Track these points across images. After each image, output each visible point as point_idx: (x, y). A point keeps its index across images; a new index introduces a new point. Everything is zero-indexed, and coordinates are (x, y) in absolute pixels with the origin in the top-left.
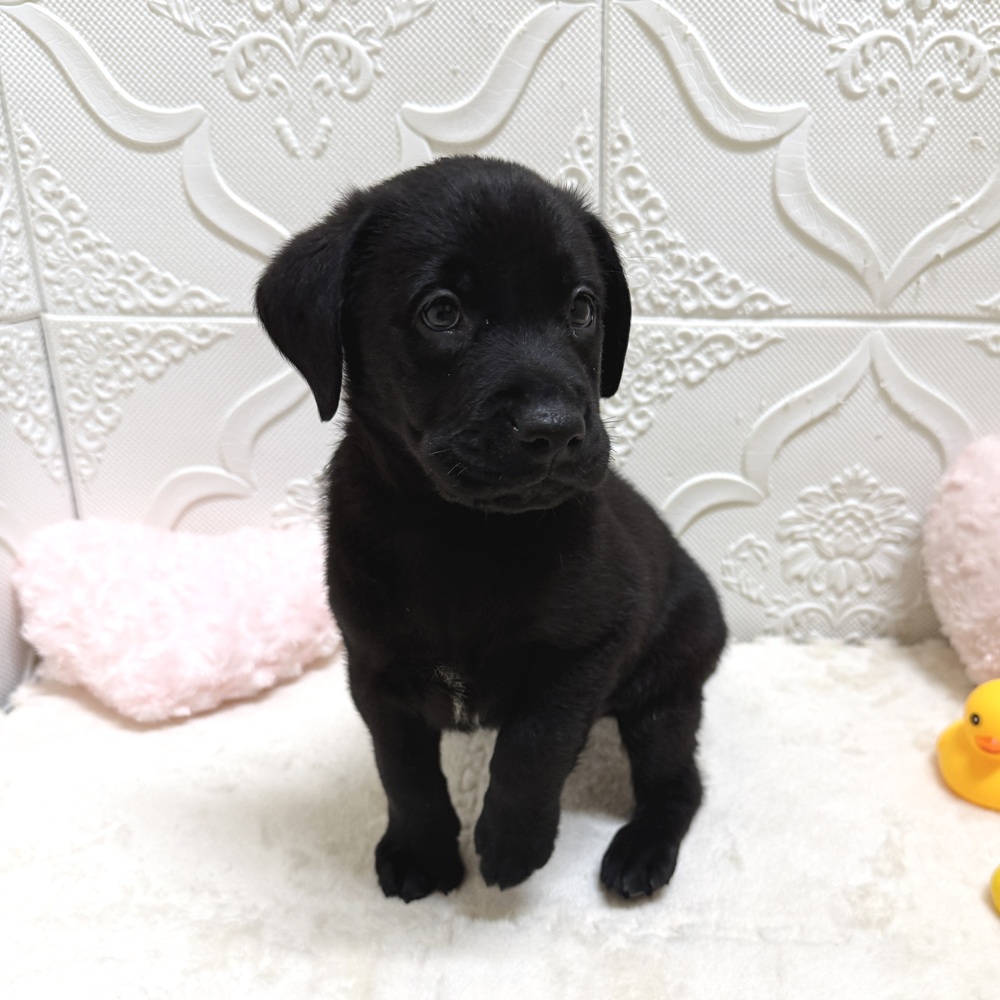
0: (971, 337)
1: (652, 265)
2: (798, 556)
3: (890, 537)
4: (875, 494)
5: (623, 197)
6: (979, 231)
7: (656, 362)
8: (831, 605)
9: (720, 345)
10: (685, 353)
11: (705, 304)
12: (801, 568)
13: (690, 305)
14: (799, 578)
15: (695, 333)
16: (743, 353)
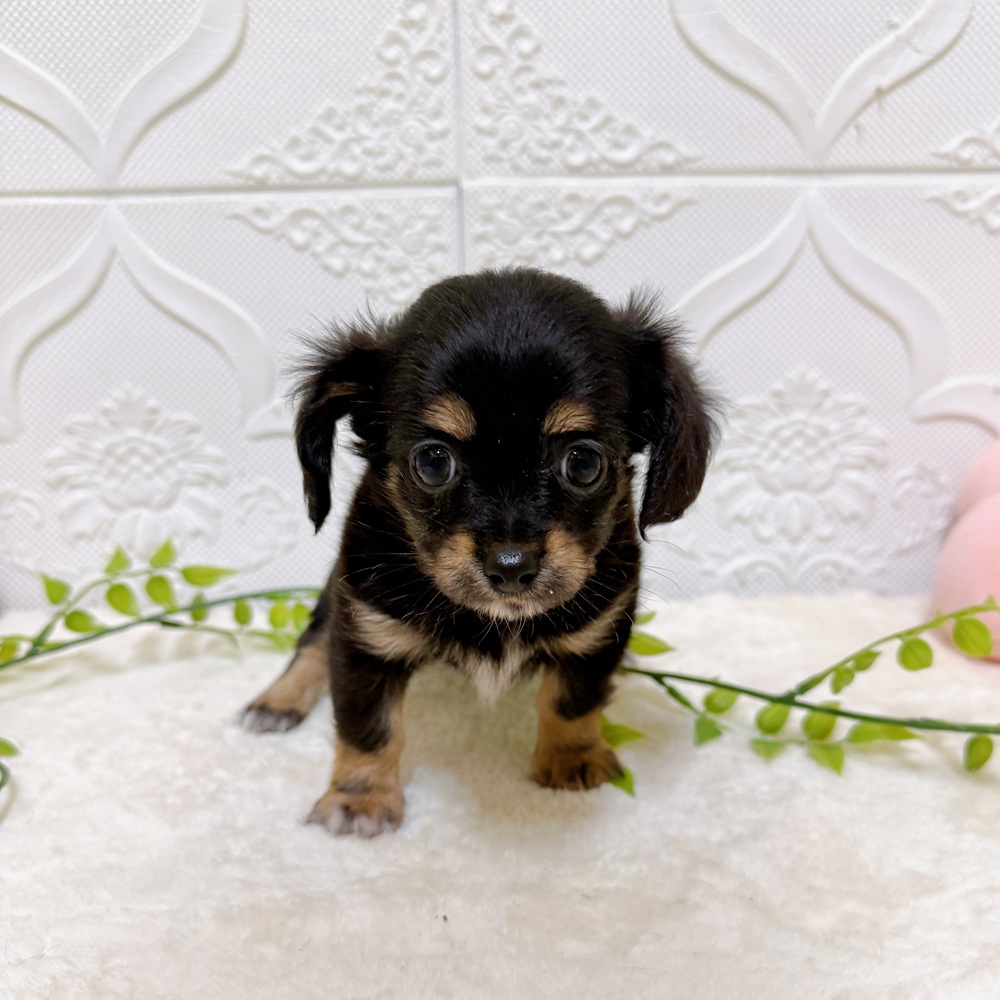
0: (927, 194)
1: (527, 109)
2: (738, 490)
3: (850, 460)
4: (828, 403)
5: (486, 27)
6: (924, 58)
7: (539, 236)
8: (784, 557)
9: (617, 209)
10: (576, 220)
11: (595, 155)
12: (743, 505)
13: (577, 159)
14: (739, 519)
15: (586, 195)
16: (647, 219)
